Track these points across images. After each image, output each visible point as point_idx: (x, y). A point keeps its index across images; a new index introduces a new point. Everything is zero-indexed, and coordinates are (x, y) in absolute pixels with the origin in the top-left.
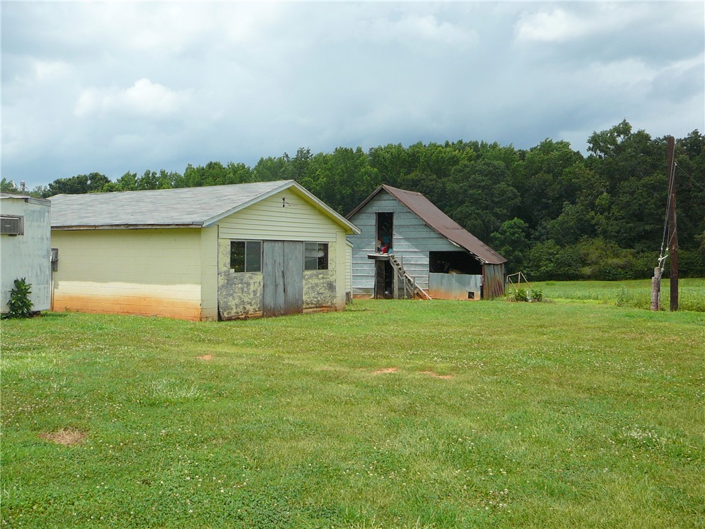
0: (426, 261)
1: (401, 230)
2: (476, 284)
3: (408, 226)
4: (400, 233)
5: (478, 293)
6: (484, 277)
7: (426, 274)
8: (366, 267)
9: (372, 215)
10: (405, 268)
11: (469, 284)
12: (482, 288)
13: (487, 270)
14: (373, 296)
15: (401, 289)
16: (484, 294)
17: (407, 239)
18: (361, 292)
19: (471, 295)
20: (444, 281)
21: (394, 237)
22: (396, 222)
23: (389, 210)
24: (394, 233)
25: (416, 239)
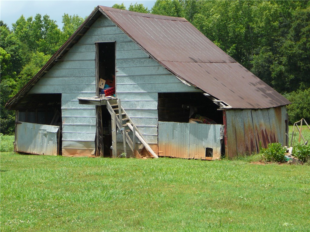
0: (154, 105)
1: (125, 65)
2: (215, 137)
3: (132, 59)
4: (123, 69)
5: (217, 150)
6: (225, 127)
7: (154, 124)
8: (86, 114)
9: (91, 46)
10: (129, 116)
11: (206, 137)
12: (223, 143)
13: (229, 117)
14: (93, 152)
15: (120, 143)
16: (227, 150)
17: (132, 77)
18: (80, 146)
19: (209, 152)
20: (176, 133)
21: (117, 74)
22: (119, 55)
23: (110, 39)
24: (117, 69)
25: (142, 76)
